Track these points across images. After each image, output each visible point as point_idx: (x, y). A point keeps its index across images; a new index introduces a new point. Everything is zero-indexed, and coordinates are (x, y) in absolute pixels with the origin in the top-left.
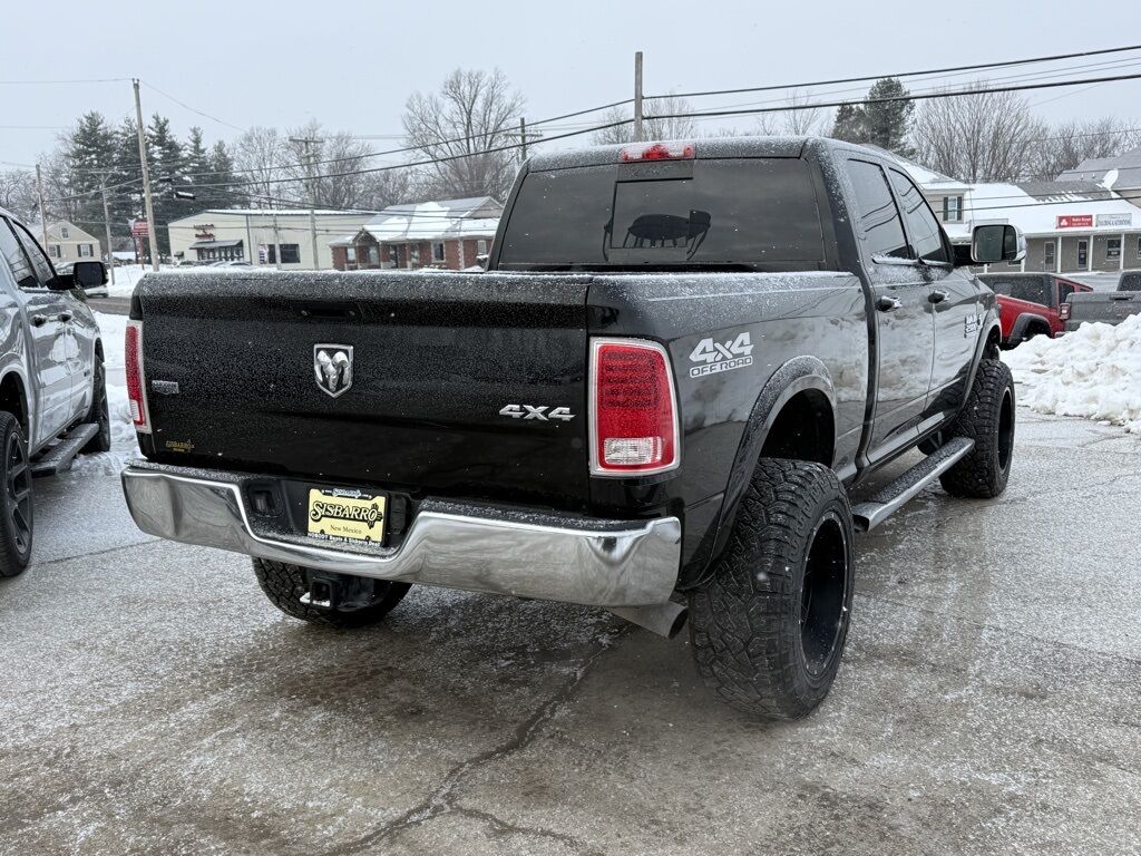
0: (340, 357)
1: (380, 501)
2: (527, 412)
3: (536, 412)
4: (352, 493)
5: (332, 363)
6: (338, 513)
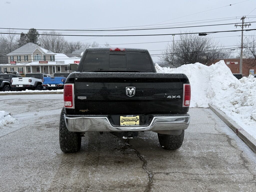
0: (133, 89)
1: (138, 117)
2: (172, 97)
3: (174, 97)
4: (131, 116)
5: (131, 90)
6: (128, 120)
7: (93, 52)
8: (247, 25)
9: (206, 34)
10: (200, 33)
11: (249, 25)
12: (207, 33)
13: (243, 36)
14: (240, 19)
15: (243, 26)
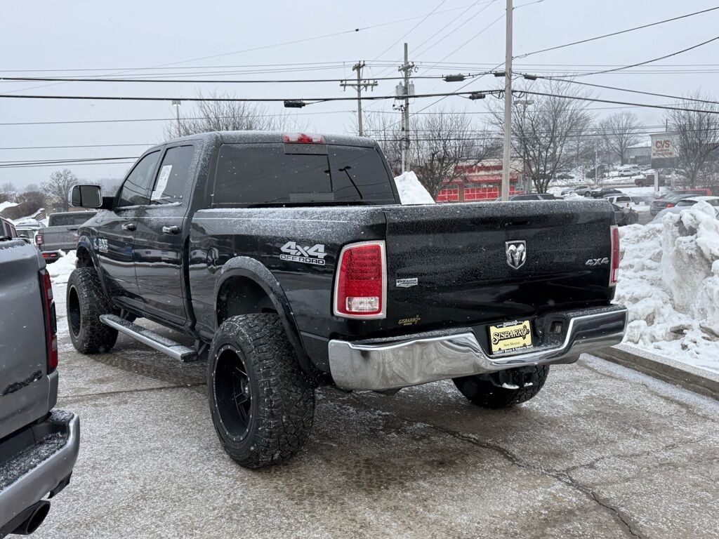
1: (527, 323)
2: (594, 262)
3: (597, 261)
4: (513, 323)
5: (517, 251)
6: (507, 336)
7: (234, 145)
8: (368, 85)
9: (304, 105)
10: (287, 100)
11: (373, 85)
12: (304, 102)
13: (363, 113)
14: (352, 68)
15: (359, 86)
